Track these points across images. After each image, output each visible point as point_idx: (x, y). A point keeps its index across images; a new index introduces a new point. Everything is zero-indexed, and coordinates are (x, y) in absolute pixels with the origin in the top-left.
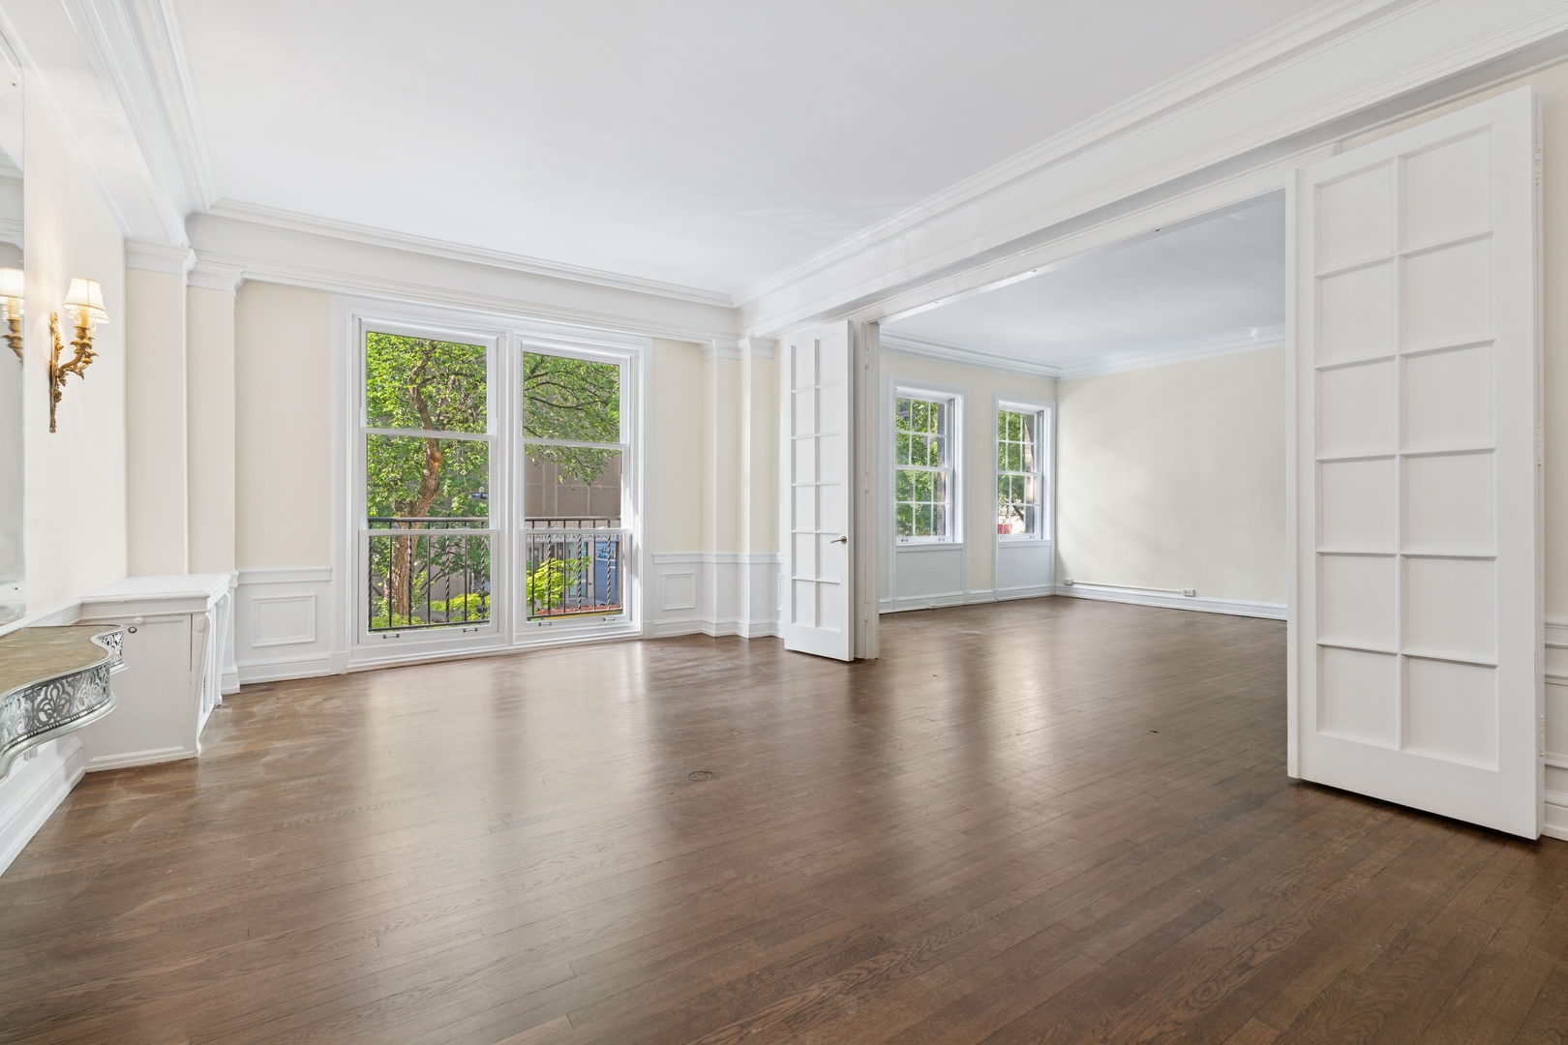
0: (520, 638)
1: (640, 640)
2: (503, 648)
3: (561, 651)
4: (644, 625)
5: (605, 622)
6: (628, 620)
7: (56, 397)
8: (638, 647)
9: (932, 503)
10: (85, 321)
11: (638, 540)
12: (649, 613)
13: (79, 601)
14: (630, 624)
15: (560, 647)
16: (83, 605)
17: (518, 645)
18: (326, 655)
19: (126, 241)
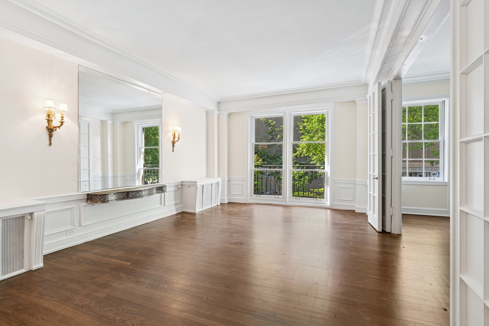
0: (289, 201)
1: (329, 209)
2: (284, 203)
3: (301, 208)
4: (330, 204)
5: (317, 201)
6: (326, 201)
7: (173, 146)
8: (329, 211)
9: (424, 159)
10: (175, 133)
11: (329, 174)
12: (333, 199)
13: (181, 181)
14: (326, 203)
15: (301, 206)
16: (182, 182)
17: (288, 203)
18: (244, 198)
19: (206, 112)
